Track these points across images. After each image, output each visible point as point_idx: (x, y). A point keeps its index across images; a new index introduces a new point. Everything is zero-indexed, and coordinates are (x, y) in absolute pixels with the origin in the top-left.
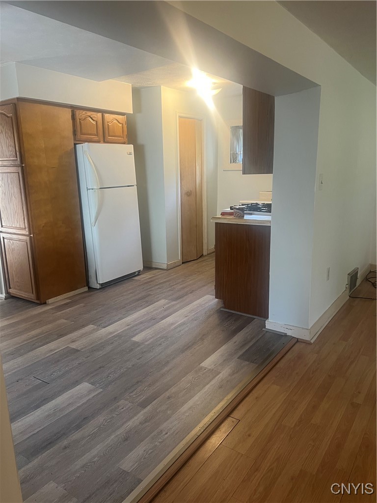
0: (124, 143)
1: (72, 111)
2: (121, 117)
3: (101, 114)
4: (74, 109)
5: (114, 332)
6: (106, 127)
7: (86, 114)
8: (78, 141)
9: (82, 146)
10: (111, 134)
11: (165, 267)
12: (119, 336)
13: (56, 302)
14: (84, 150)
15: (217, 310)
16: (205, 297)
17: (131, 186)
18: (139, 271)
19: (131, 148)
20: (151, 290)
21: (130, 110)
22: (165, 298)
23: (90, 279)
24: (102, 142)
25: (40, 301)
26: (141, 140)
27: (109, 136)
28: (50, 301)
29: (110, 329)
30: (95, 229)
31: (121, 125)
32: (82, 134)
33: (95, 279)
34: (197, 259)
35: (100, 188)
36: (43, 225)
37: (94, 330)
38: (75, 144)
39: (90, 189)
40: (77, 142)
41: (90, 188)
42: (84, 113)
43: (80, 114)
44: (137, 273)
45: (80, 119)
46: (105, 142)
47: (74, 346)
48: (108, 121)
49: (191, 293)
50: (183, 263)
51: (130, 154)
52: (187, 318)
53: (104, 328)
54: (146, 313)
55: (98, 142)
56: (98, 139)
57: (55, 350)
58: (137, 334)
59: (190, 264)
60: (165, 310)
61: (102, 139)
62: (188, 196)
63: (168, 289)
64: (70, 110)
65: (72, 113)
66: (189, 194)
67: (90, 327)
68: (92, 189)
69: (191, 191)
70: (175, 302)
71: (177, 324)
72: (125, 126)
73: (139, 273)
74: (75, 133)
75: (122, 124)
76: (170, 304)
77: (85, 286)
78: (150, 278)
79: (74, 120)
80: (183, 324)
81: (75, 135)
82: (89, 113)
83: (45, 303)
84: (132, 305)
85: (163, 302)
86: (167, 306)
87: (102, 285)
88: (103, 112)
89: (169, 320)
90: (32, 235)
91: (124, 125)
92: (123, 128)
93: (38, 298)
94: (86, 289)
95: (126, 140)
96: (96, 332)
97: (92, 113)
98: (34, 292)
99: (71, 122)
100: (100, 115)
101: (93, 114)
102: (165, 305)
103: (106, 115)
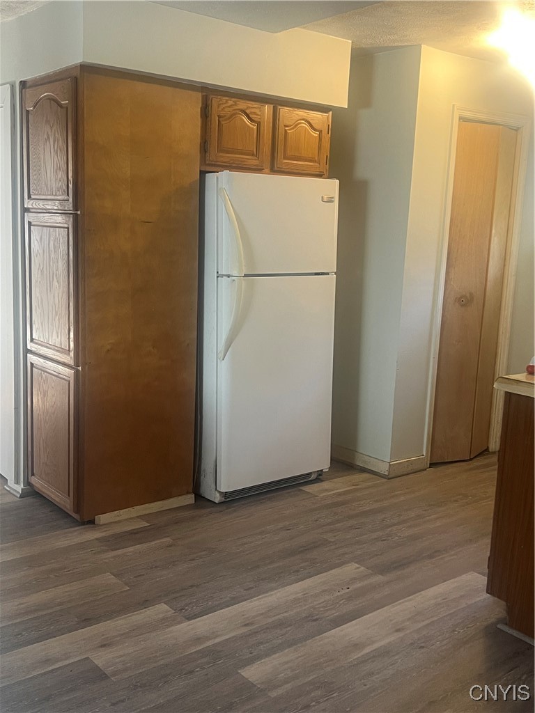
0: (320, 176)
1: (203, 96)
2: (319, 115)
3: (272, 106)
4: (208, 95)
5: (207, 639)
6: (281, 137)
7: (236, 104)
8: (209, 165)
9: (217, 178)
10: (289, 153)
11: (383, 469)
12: (213, 653)
13: (116, 522)
14: (219, 186)
15: (487, 627)
16: (465, 577)
17: (323, 274)
18: (320, 473)
19: (332, 187)
20: (332, 531)
21: (340, 100)
22: (359, 560)
23: (202, 477)
24: (265, 170)
25: (83, 515)
26: (363, 170)
27: (284, 159)
28: (103, 519)
29: (202, 625)
30: (224, 366)
31: (315, 134)
32: (220, 150)
33: (213, 480)
34: (471, 460)
35: (246, 276)
36: (109, 347)
37: (166, 622)
38: (203, 174)
39: (223, 276)
40: (208, 169)
41: (224, 273)
42: (230, 103)
43: (220, 106)
44: (313, 477)
45: (219, 117)
46: (274, 170)
47: (101, 659)
48: (287, 123)
49: (431, 557)
50: (432, 465)
51: (330, 200)
52: (401, 634)
53: (189, 619)
54: (299, 595)
55: (258, 170)
56: (256, 162)
57: (57, 660)
58: (259, 657)
59: (450, 469)
60: (350, 598)
61: (267, 164)
62: (462, 306)
63: (375, 535)
64: (200, 95)
65: (203, 104)
66: (464, 301)
67: (162, 609)
68: (229, 276)
69: (471, 294)
70: (379, 578)
71: (367, 650)
72: (327, 138)
73: (319, 477)
74: (204, 147)
75: (321, 132)
76: (366, 582)
77: (188, 493)
78: (340, 494)
79: (207, 117)
80: (385, 652)
81: (205, 151)
82: (243, 105)
83: (92, 522)
84: (276, 565)
85: (351, 569)
86: (358, 585)
87: (226, 495)
88: (277, 103)
89: (352, 630)
90: (80, 368)
91: (324, 132)
92: (320, 140)
93: (78, 507)
94: (190, 499)
95: (325, 168)
96: (168, 626)
97: (251, 104)
98: (71, 494)
99: (199, 122)
100: (268, 109)
101: (253, 107)
102: (354, 580)
103: (284, 111)
